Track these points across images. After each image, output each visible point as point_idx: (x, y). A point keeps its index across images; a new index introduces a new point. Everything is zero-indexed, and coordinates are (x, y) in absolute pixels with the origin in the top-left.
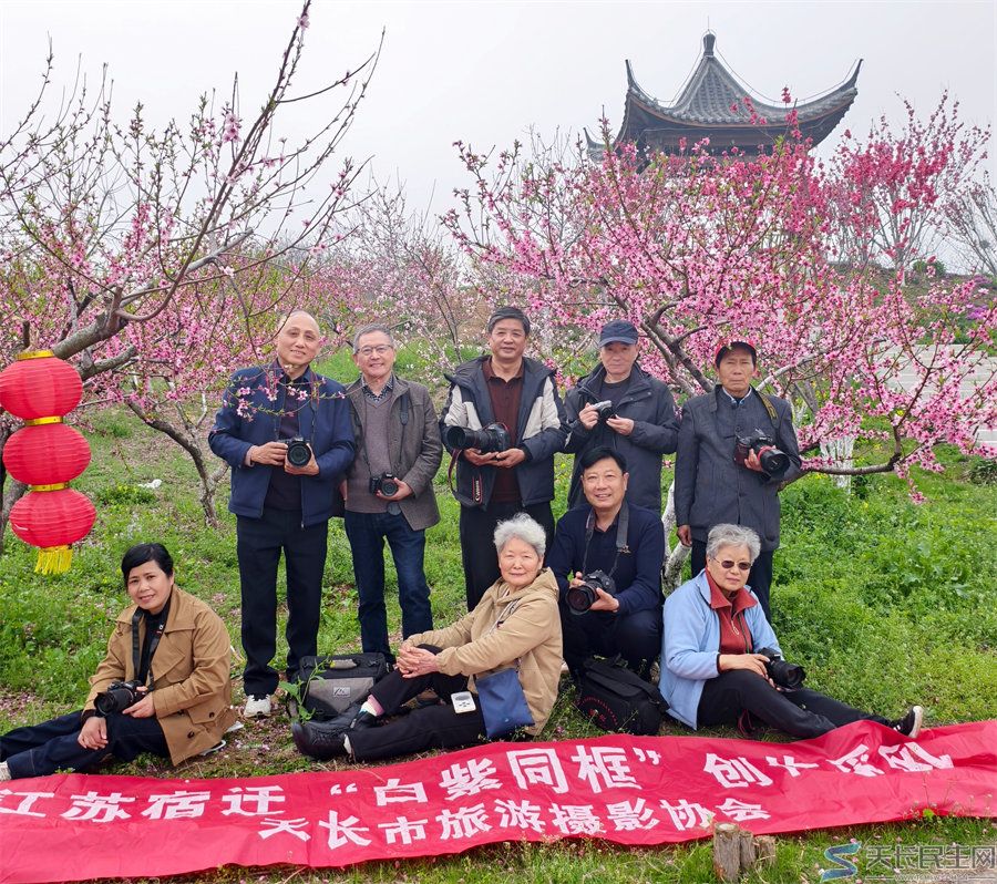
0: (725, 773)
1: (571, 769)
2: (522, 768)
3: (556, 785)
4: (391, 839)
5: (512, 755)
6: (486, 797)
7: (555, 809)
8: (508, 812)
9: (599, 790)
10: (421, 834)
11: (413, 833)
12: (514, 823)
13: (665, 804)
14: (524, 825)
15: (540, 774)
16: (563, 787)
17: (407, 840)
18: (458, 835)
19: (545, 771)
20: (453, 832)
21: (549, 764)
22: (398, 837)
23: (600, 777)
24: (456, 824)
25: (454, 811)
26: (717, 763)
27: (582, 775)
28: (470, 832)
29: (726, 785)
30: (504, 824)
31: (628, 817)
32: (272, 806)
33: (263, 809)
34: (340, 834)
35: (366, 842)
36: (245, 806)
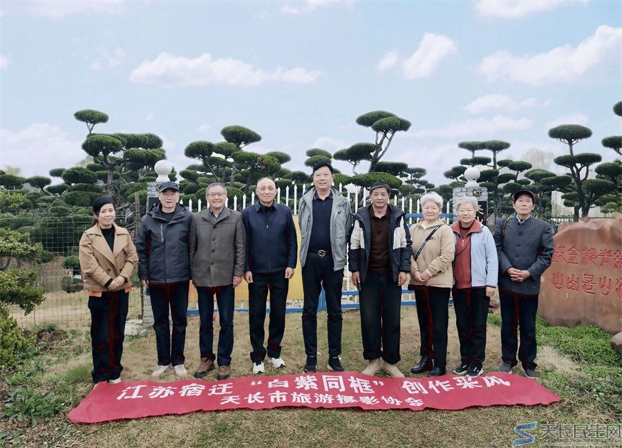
0: (410, 388)
1: (347, 383)
2: (327, 381)
3: (340, 388)
4: (272, 401)
5: (324, 377)
6: (311, 391)
7: (339, 396)
8: (319, 397)
9: (357, 392)
10: (284, 399)
11: (281, 398)
12: (321, 401)
13: (383, 398)
14: (325, 402)
15: (334, 385)
16: (343, 389)
17: (278, 401)
18: (299, 401)
19: (336, 383)
20: (297, 400)
21: (339, 381)
22: (275, 399)
23: (358, 388)
24: (298, 398)
25: (298, 393)
26: (408, 384)
27: (351, 386)
28: (303, 402)
29: (410, 392)
30: (317, 401)
31: (367, 401)
32: (228, 390)
33: (224, 391)
34: (253, 399)
35: (262, 402)
36: (217, 391)
